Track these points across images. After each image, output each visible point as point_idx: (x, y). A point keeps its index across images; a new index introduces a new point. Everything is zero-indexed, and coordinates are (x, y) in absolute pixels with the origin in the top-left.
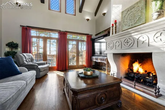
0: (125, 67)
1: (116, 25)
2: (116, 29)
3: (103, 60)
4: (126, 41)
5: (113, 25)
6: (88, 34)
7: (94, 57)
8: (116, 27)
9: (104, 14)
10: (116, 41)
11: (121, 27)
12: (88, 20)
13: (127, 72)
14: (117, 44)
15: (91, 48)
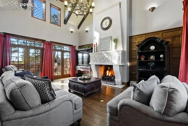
0: (102, 73)
1: (97, 45)
2: (97, 49)
3: (87, 69)
4: (102, 58)
5: (95, 45)
6: (72, 46)
7: (79, 67)
8: (97, 47)
9: (87, 31)
10: (97, 57)
11: (99, 48)
12: (72, 32)
13: (103, 76)
14: (98, 59)
15: (75, 59)
